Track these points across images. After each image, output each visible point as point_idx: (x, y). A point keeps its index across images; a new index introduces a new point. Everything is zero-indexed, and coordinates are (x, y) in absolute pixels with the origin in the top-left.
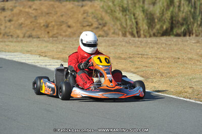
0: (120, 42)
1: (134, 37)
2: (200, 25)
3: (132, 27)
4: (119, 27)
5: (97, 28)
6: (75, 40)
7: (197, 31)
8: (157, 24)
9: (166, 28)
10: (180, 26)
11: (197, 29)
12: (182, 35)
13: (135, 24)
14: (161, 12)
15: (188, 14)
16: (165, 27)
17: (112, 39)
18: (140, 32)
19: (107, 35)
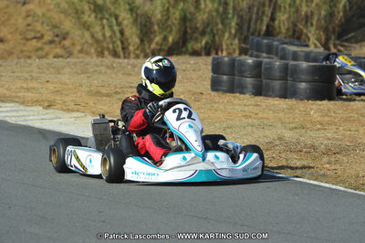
0: (97, 66)
1: (119, 57)
2: (235, 36)
3: (115, 39)
4: (90, 41)
5: (52, 42)
6: (17, 63)
7: (230, 47)
8: (157, 33)
9: (173, 40)
10: (199, 37)
11: (228, 42)
12: (203, 53)
13: (118, 35)
14: (165, 13)
15: (212, 16)
16: (170, 39)
17: (81, 62)
18: (128, 48)
19: (70, 54)
